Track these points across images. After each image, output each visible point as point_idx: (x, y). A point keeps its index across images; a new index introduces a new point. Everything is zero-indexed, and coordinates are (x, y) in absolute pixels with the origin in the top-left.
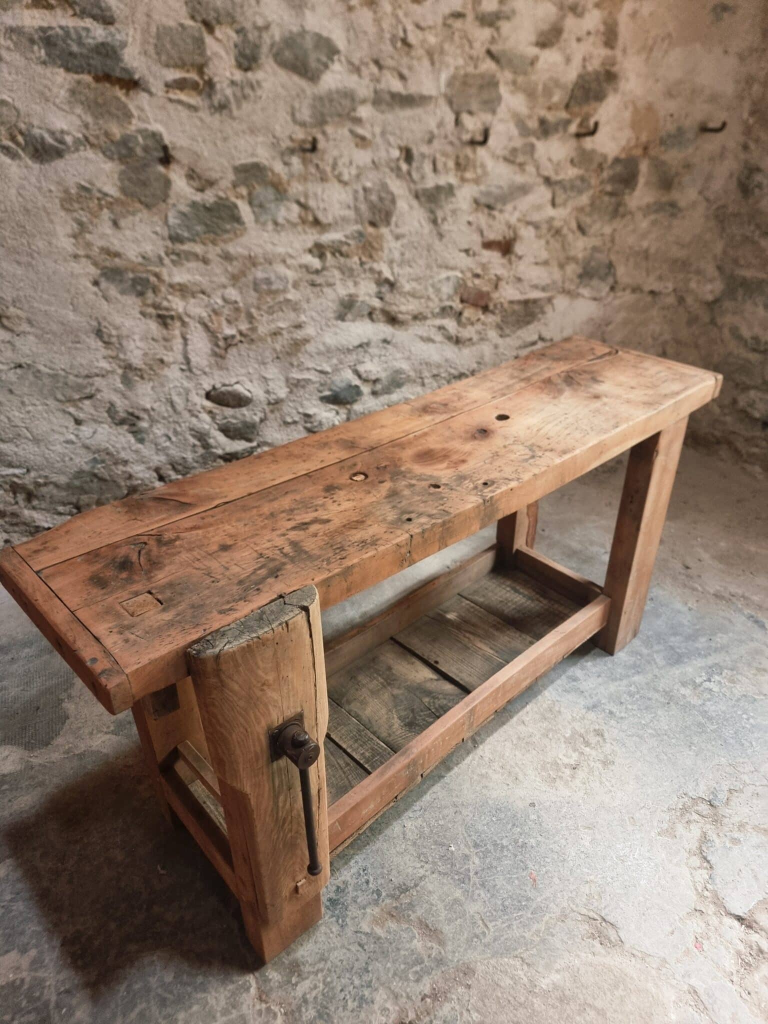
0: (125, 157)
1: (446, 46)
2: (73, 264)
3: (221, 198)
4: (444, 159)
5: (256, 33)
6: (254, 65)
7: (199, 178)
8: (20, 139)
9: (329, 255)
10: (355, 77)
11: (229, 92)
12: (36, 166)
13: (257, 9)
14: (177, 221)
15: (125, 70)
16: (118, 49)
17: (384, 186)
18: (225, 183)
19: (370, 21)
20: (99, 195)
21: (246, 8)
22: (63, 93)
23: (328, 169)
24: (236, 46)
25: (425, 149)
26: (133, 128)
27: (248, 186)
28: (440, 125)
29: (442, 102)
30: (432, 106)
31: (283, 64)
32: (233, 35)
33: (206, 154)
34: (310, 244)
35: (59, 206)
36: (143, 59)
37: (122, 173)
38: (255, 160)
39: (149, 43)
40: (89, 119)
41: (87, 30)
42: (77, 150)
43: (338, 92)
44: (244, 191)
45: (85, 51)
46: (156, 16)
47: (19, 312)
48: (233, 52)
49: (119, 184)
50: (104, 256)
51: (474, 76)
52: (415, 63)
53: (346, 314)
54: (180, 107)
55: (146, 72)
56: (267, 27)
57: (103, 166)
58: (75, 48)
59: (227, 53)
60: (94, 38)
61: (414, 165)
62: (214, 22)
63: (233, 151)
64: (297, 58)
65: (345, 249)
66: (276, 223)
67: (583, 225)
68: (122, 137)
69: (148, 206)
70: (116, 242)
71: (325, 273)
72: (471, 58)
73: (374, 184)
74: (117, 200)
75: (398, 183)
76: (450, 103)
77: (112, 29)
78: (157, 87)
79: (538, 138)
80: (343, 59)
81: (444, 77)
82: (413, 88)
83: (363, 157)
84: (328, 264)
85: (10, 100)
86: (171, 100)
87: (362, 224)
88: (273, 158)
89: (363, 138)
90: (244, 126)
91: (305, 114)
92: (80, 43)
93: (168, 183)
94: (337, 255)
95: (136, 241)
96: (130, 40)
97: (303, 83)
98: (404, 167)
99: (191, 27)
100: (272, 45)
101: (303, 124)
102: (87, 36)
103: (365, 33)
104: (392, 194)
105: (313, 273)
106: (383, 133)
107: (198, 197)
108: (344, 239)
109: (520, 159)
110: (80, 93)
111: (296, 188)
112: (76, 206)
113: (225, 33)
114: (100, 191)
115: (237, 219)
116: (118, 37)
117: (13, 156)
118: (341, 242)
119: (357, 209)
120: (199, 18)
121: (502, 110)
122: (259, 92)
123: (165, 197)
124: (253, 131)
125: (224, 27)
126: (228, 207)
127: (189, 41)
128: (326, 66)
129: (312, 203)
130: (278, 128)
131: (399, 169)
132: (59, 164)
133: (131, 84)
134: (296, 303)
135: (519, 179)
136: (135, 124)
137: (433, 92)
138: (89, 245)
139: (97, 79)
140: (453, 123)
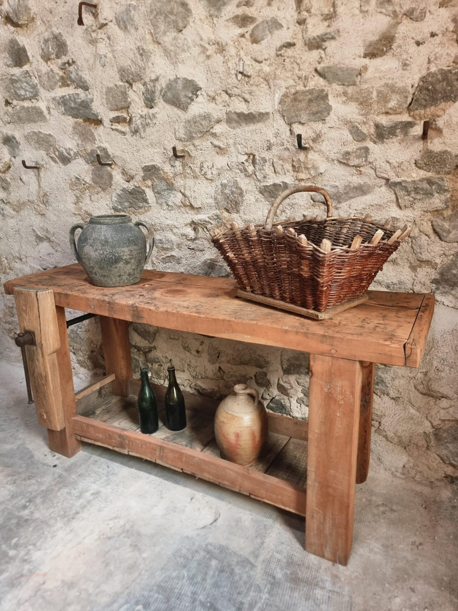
0: (93, 162)
1: (278, 72)
2: (74, 218)
3: (136, 187)
4: (281, 162)
5: (152, 84)
6: (153, 104)
7: (127, 174)
8: (57, 153)
9: (200, 230)
10: (213, 105)
11: (139, 122)
12: (63, 167)
13: (153, 69)
14: (116, 199)
15: (94, 114)
16: (89, 103)
17: (236, 184)
18: (139, 178)
19: (221, 64)
20: (84, 182)
21: (146, 70)
22: (71, 129)
23: (197, 170)
24: (143, 94)
25: (266, 155)
26: (96, 146)
27: (151, 180)
28: (277, 135)
29: (278, 116)
30: (271, 121)
31: (167, 101)
32: (141, 87)
33: (128, 160)
34: (189, 221)
35: (68, 188)
36: (102, 107)
37: (93, 170)
38: (153, 163)
39: (103, 98)
40: (80, 142)
41: (78, 94)
42: (75, 158)
43: (200, 116)
44: (149, 183)
45: (77, 106)
46: (104, 83)
47: (56, 240)
48: (142, 98)
49: (91, 176)
50: (86, 215)
51: (303, 92)
52: (254, 88)
53: (210, 273)
54: (117, 133)
55: (103, 115)
56: (157, 79)
57: (85, 167)
58: (73, 105)
59: (140, 99)
60: (81, 99)
61: (257, 167)
62: (131, 81)
63: (142, 157)
64: (174, 97)
65: (209, 226)
66: (168, 205)
67: (438, 230)
68: (91, 151)
69: (104, 190)
70: (91, 208)
71: (197, 241)
72: (299, 78)
73: (229, 181)
74: (90, 185)
75: (247, 180)
76: (284, 116)
77: (87, 92)
78: (106, 122)
79: (375, 143)
80: (204, 93)
81: (278, 96)
82: (254, 109)
83: (221, 161)
84: (199, 236)
85: (52, 134)
86: (112, 129)
87: (219, 209)
88: (164, 162)
89: (220, 148)
90: (147, 142)
91: (181, 133)
92: (75, 103)
93: (111, 177)
94: (205, 230)
95: (99, 208)
96: (95, 97)
97: (179, 112)
98: (250, 169)
99: (120, 86)
100: (161, 91)
101: (180, 140)
102: (78, 98)
103: (217, 72)
104: (241, 189)
105: (189, 240)
106: (235, 144)
107: (126, 185)
108: (207, 219)
109: (355, 161)
110: (76, 128)
111: (179, 182)
112: (75, 188)
113: (138, 87)
114: (83, 180)
115: (146, 201)
116: (89, 97)
117: (55, 162)
118: (206, 221)
119: (216, 199)
120: (124, 80)
121: (332, 119)
122: (155, 121)
123: (111, 185)
124: (152, 144)
125: (137, 83)
126: (140, 192)
127: (119, 94)
128: (193, 100)
129: (188, 193)
130: (166, 142)
131: (246, 170)
132: (69, 166)
133: (98, 122)
134: (179, 259)
135: (356, 180)
136: (98, 144)
137: (269, 110)
138: (81, 209)
139: (85, 121)
140: (288, 133)
